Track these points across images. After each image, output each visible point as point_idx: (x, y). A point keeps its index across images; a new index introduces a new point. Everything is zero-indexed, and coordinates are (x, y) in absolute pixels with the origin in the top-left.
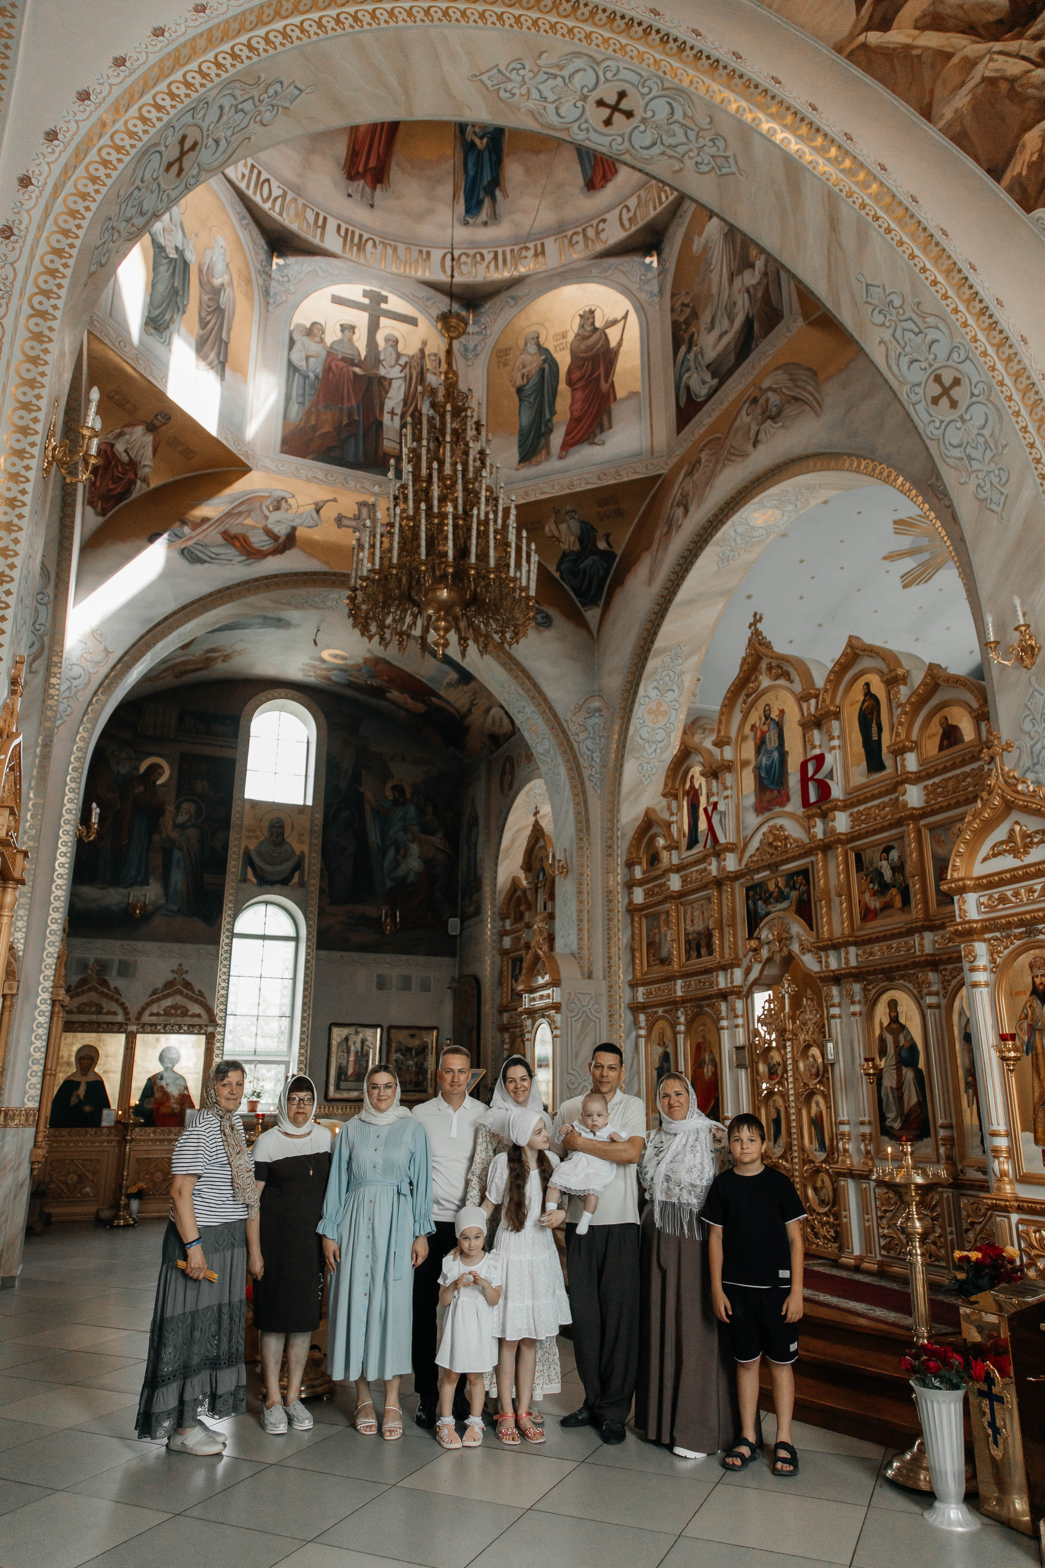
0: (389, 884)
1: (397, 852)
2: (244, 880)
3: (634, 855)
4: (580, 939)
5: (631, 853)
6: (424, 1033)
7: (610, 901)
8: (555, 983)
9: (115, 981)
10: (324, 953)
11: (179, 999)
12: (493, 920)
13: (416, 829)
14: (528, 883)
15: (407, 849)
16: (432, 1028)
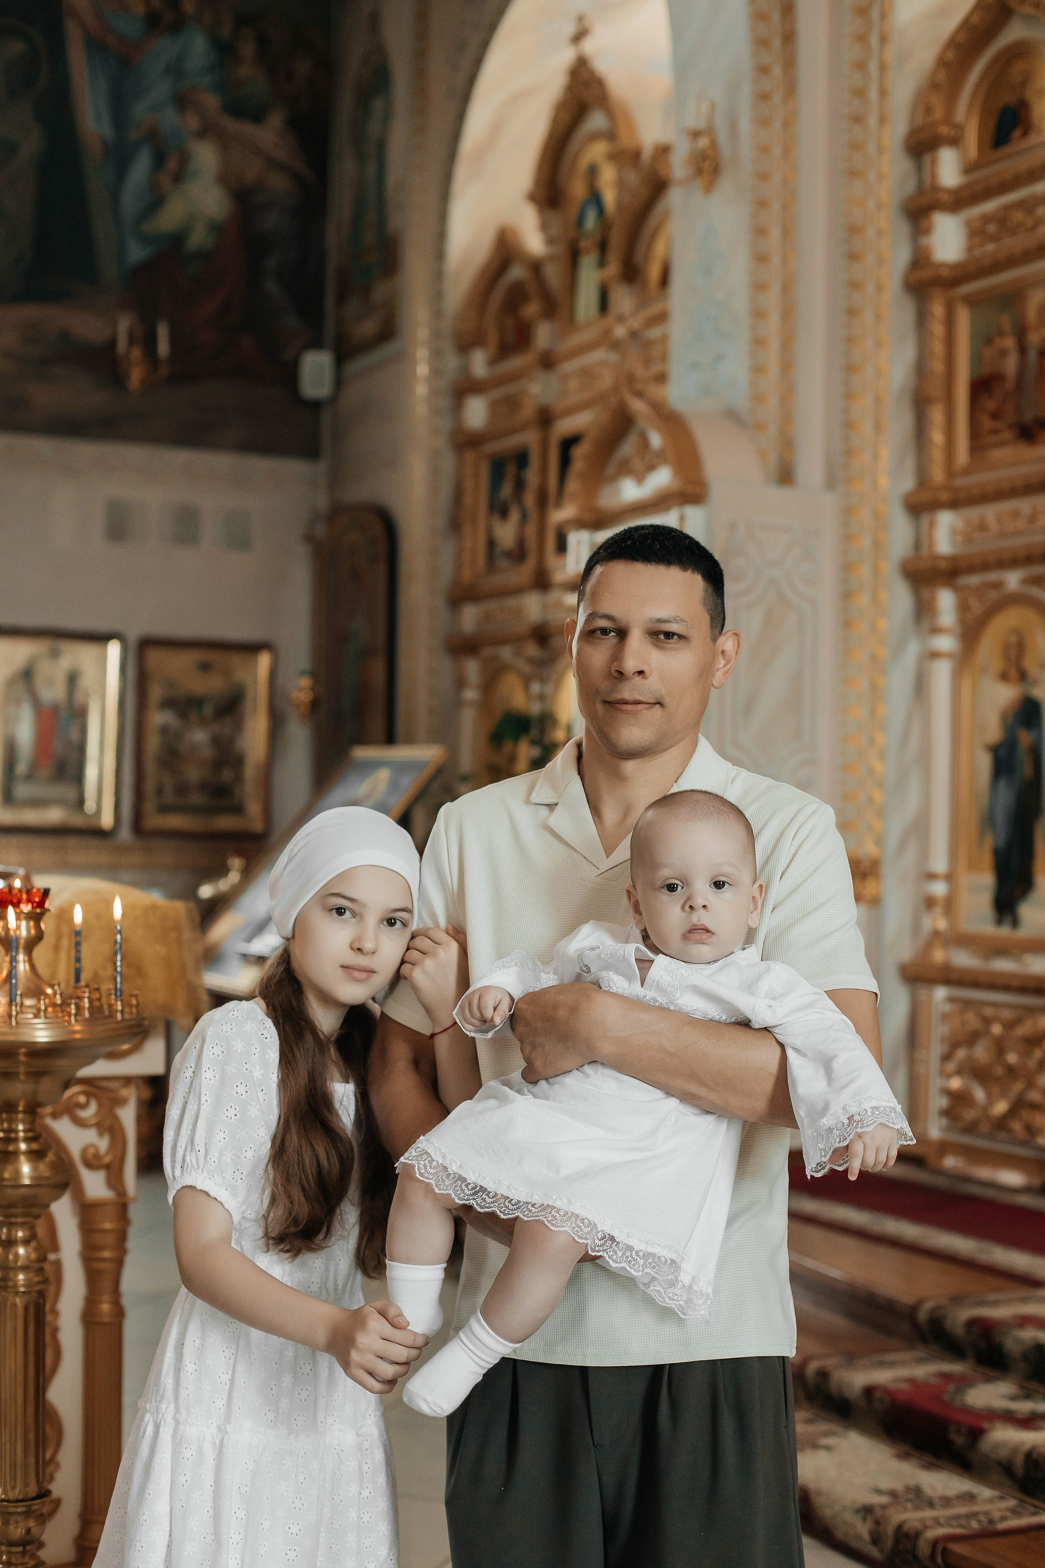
0: (136, 253)
1: (159, 160)
3: (938, 114)
4: (758, 370)
5: (928, 110)
6: (236, 660)
7: (853, 257)
12: (436, 354)
13: (212, 102)
14: (550, 241)
15: (184, 158)
16: (252, 648)
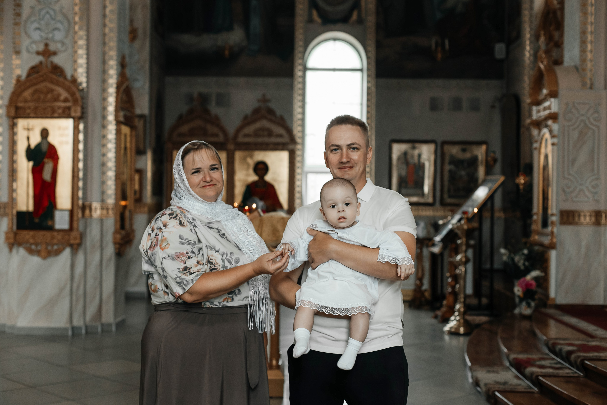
0: (438, 16)
2: (310, 20)
4: (583, 51)
6: (474, 147)
8: (554, 94)
9: (215, 110)
10: (382, 81)
11: (265, 123)
16: (480, 143)
